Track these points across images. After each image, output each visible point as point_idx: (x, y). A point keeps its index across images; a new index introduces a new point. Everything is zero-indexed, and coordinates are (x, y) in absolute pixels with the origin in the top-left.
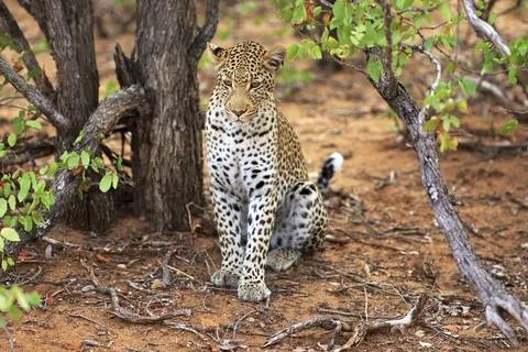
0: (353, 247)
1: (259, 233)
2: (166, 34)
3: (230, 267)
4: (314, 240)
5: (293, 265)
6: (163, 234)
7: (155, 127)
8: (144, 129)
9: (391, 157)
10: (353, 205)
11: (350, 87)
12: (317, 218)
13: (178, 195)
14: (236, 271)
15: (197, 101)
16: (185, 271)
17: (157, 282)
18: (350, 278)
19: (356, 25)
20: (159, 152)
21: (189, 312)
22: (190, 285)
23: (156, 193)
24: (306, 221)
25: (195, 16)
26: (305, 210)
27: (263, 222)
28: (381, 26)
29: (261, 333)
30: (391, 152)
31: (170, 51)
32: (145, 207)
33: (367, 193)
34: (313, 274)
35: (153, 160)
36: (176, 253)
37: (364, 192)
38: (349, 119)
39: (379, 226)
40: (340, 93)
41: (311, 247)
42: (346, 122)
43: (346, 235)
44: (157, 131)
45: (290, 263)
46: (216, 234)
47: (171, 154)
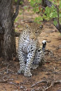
0: (51, 63)
1: (30, 61)
2: (7, 15)
3: (22, 69)
4: (42, 62)
5: (37, 68)
6: (7, 61)
7: (4, 36)
8: (2, 37)
9: (60, 42)
10: (51, 53)
11: (50, 25)
12: (42, 57)
13: (10, 52)
14: (24, 70)
15: (14, 30)
16: (12, 70)
17: (5, 73)
18: (50, 71)
19: (51, 12)
20: (5, 42)
21: (13, 79)
22: (13, 73)
23: (5, 52)
24: (39, 58)
25: (13, 10)
26: (39, 55)
27: (31, 59)
28: (57, 13)
29: (30, 84)
30: (60, 41)
31: (8, 18)
32: (2, 55)
33: (54, 50)
34: (42, 70)
35: (4, 44)
36: (10, 66)
37: (53, 50)
38: (50, 33)
39: (57, 58)
40: (48, 27)
41: (41, 63)
42: (49, 34)
43: (49, 60)
44: (5, 37)
45: (36, 67)
46: (19, 61)
47: (8, 43)
